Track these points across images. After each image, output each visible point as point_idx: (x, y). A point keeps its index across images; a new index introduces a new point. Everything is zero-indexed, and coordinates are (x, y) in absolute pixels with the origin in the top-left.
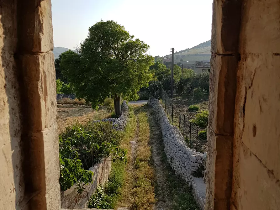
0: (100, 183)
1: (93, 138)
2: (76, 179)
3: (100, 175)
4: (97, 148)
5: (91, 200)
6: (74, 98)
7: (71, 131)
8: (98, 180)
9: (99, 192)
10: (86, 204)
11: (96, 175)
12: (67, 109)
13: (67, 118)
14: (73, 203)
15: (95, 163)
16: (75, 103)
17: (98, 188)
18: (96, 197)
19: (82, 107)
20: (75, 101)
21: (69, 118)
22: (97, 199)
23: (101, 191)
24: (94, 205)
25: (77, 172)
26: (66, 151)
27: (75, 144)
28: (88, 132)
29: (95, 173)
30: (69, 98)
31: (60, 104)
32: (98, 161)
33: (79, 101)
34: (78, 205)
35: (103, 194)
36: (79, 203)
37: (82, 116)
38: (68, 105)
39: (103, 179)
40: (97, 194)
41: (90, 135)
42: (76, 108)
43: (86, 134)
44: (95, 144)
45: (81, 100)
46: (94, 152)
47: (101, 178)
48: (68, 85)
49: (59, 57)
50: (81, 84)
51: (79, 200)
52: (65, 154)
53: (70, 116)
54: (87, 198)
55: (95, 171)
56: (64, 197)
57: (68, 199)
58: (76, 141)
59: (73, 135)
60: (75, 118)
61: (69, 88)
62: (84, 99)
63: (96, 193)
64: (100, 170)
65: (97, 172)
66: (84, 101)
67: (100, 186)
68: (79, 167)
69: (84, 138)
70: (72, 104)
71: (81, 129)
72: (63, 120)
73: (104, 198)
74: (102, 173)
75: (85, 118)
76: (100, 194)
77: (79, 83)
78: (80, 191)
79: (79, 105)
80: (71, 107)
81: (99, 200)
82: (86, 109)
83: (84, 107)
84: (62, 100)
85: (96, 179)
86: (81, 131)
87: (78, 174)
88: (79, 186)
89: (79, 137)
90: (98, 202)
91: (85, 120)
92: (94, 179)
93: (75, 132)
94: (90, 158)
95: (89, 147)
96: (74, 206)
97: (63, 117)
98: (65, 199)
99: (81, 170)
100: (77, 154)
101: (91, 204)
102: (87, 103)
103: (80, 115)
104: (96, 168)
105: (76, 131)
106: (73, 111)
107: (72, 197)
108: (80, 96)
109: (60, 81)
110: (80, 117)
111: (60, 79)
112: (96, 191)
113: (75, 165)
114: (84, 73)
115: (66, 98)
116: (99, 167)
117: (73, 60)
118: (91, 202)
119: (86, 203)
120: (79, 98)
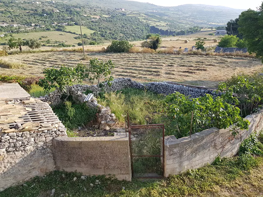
0: (255, 130)
1: (256, 89)
2: (232, 123)
3: (257, 124)
4: (258, 99)
5: (243, 142)
6: (245, 52)
7: (236, 80)
8: (254, 128)
9: (252, 138)
10: (238, 145)
11: (252, 123)
12: (237, 61)
13: (236, 68)
14: (226, 141)
15: (253, 112)
16: (246, 56)
17: (252, 134)
18: (249, 141)
19: (251, 60)
20: (246, 54)
21: (238, 68)
22: (250, 143)
23: (255, 137)
24: (246, 147)
25: (234, 118)
26: (227, 96)
27: (237, 92)
28: (252, 83)
29: (251, 121)
30: (241, 51)
31: (233, 56)
32: (257, 111)
33: (250, 54)
34: (230, 143)
35: (256, 140)
36: (231, 142)
37: (250, 67)
38: (239, 57)
39: (258, 127)
40: (251, 139)
41: (253, 87)
42: (246, 61)
43: (250, 85)
44: (257, 96)
45: (252, 54)
46: (255, 102)
47: (258, 126)
48: (242, 40)
49: (239, 17)
50: (254, 39)
51: (232, 139)
52: (227, 99)
53: (239, 66)
54: (240, 140)
55: (252, 120)
56: (219, 134)
57: (222, 137)
58: (238, 90)
59: (237, 84)
60: (243, 68)
61: (243, 43)
62: (255, 53)
63: (249, 138)
64: (257, 119)
65: (254, 121)
66: (254, 55)
67: (254, 132)
68: (236, 114)
69: (246, 88)
70: (243, 56)
71: (245, 79)
72: (232, 69)
73: (257, 144)
74: (259, 122)
75: (252, 70)
76: (253, 139)
77: (253, 38)
78: (234, 134)
79: (249, 58)
80: (242, 59)
81: (252, 144)
82: (255, 62)
83: (254, 60)
84: (235, 53)
85: (252, 126)
86: (245, 81)
87: (234, 119)
88: (234, 129)
89: (242, 87)
90: (250, 145)
91: (252, 72)
92: (250, 126)
93: (239, 82)
94: (249, 107)
95: (250, 97)
96: (227, 143)
97: (233, 67)
98: (219, 136)
99: (238, 117)
100: (238, 101)
101: (243, 146)
102: (257, 56)
103: (248, 67)
104: (254, 117)
105: (241, 80)
106: (242, 62)
107: (227, 136)
108: (251, 50)
109: (236, 37)
110: (248, 68)
111: (236, 36)
112: (250, 136)
113: (233, 111)
114: (259, 29)
115: (238, 52)
116: (257, 116)
117: (251, 17)
118: (243, 144)
119: (239, 143)
120: (250, 52)
